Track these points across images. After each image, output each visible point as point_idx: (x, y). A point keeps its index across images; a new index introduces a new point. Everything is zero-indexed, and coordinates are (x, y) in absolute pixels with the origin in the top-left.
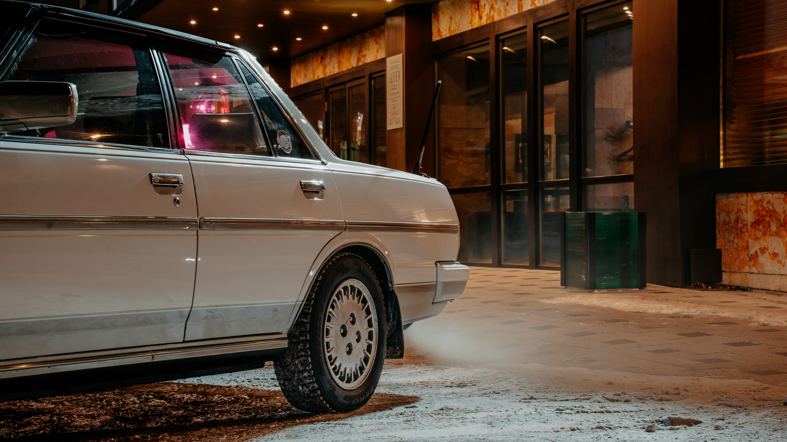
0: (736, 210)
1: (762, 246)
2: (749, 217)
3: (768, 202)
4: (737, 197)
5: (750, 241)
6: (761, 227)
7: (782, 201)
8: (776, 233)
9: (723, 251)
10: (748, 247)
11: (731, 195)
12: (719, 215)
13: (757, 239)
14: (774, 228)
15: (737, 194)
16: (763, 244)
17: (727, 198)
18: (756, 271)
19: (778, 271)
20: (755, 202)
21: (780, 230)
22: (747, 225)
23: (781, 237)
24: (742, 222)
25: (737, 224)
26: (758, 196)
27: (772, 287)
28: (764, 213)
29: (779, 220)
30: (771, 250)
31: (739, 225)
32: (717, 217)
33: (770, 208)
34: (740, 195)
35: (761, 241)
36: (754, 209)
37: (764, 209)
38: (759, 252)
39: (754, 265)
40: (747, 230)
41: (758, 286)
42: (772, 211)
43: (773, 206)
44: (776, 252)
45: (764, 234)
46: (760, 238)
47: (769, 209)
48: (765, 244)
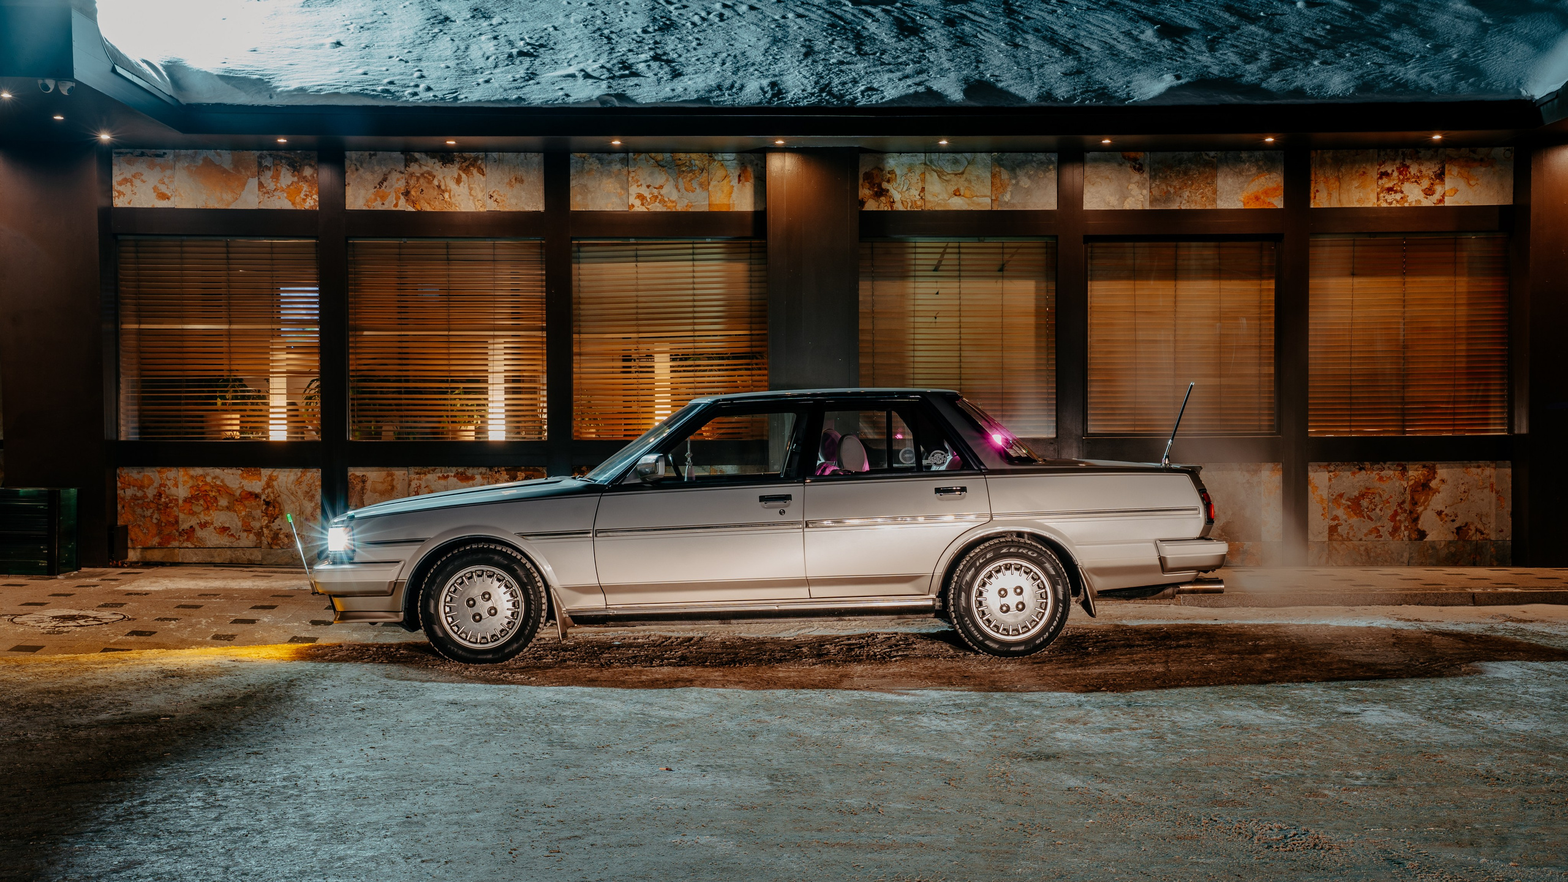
0: (156, 485)
1: (203, 521)
2: (182, 492)
3: (215, 478)
4: (159, 472)
5: (181, 516)
6: (202, 502)
7: (238, 477)
8: (227, 508)
9: (130, 527)
10: (177, 522)
11: (148, 469)
12: (124, 489)
13: (193, 513)
14: (223, 502)
15: (158, 469)
16: (204, 518)
17: (139, 473)
18: (190, 545)
19: (228, 544)
20: (192, 477)
21: (234, 504)
22: (177, 500)
23: (235, 511)
24: (167, 497)
25: (160, 499)
26: (199, 471)
27: (217, 560)
28: (208, 488)
29: (234, 495)
30: (217, 524)
31: (163, 500)
32: (120, 492)
33: (218, 483)
34: (165, 470)
35: (201, 515)
36: (191, 483)
37: (206, 484)
38: (197, 528)
39: (187, 540)
40: (177, 505)
41: (194, 560)
42: (221, 487)
43: (222, 481)
44: (227, 525)
45: (208, 508)
46: (200, 513)
47: (216, 485)
48: (208, 518)
